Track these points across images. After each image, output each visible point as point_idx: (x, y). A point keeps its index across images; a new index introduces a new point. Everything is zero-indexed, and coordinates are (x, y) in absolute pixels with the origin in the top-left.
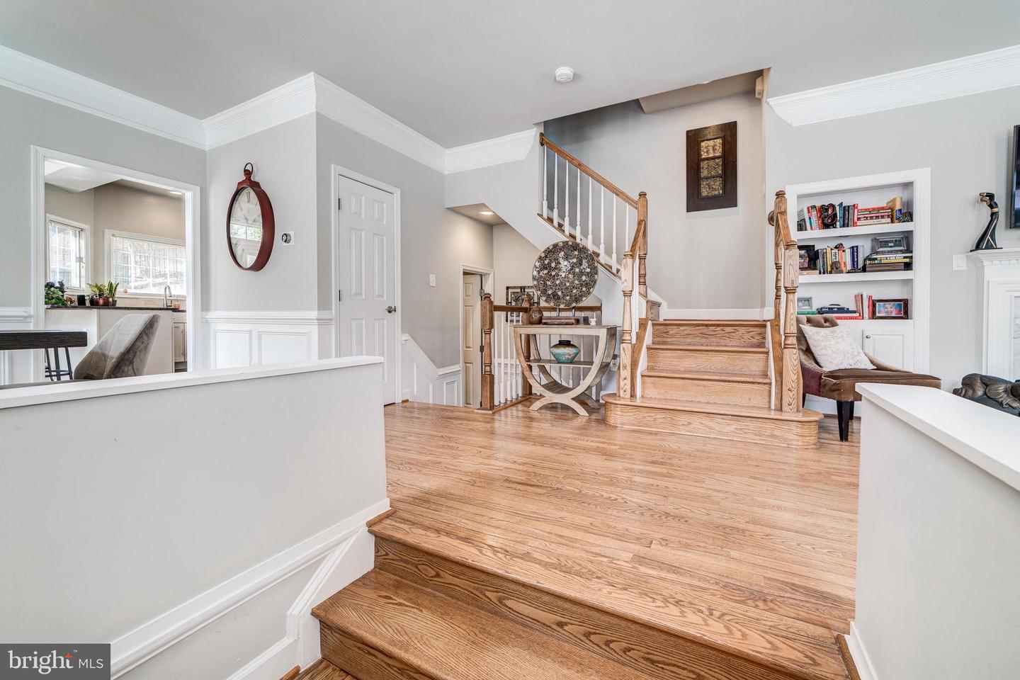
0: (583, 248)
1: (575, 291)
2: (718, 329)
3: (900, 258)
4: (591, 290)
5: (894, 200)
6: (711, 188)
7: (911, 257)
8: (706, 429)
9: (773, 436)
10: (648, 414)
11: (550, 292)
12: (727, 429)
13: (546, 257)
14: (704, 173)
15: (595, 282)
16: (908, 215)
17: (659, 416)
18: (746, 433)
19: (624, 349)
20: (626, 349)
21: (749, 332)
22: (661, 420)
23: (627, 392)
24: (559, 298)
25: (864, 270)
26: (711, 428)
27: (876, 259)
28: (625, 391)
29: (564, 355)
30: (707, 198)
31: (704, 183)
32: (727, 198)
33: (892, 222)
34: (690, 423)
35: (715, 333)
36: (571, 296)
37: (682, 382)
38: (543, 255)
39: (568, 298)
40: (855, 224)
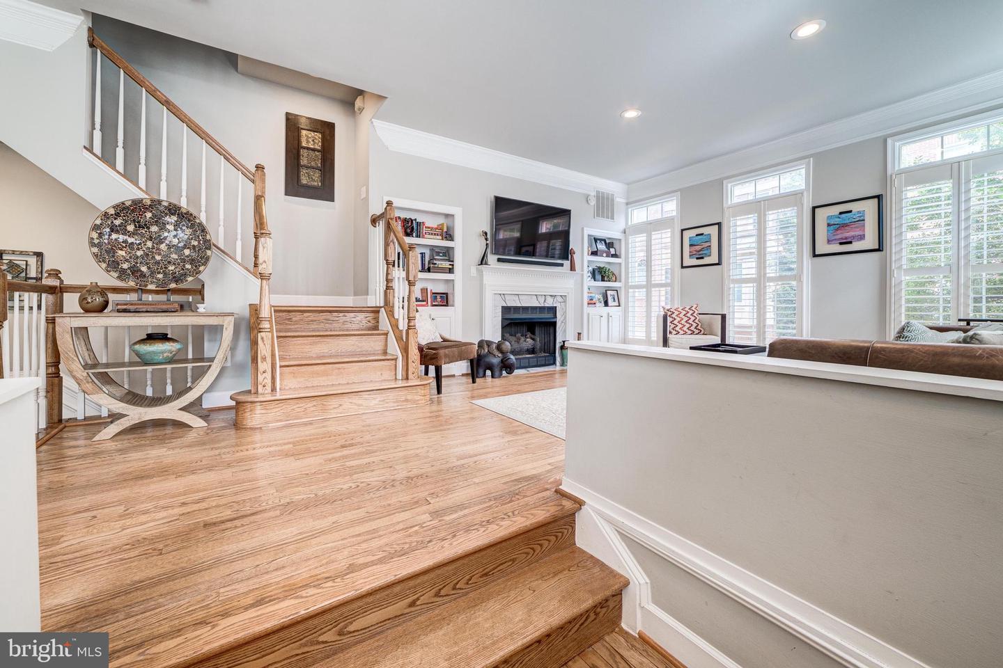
0: (185, 214)
1: (171, 268)
2: (341, 314)
3: (446, 265)
4: (201, 268)
5: (442, 225)
6: (310, 178)
7: (453, 265)
8: (356, 407)
9: (407, 400)
10: (298, 406)
11: (125, 266)
12: (373, 403)
13: (117, 215)
14: (304, 161)
15: (208, 259)
16: (449, 236)
17: (309, 405)
18: (387, 403)
19: (262, 338)
20: (265, 338)
21: (367, 317)
22: (312, 409)
23: (267, 387)
24: (143, 275)
25: (429, 270)
26: (359, 405)
27: (436, 264)
28: (264, 386)
29: (163, 352)
30: (306, 186)
31: (303, 171)
32: (325, 191)
33: (442, 239)
34: (341, 405)
35: (337, 319)
36: (165, 273)
37: (322, 367)
38: (112, 211)
39: (160, 276)
40: (423, 237)
